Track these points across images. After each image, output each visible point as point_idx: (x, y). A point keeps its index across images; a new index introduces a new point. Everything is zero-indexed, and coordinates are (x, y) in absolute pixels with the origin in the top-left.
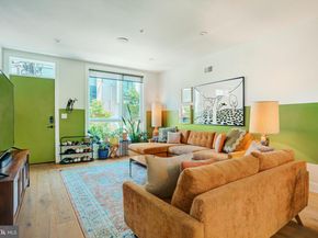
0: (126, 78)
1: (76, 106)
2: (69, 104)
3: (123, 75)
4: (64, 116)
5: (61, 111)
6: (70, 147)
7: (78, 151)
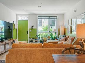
0: (50, 17)
1: (34, 28)
2: (32, 27)
3: (49, 16)
4: (31, 31)
5: (30, 29)
6: (31, 40)
7: (33, 41)
